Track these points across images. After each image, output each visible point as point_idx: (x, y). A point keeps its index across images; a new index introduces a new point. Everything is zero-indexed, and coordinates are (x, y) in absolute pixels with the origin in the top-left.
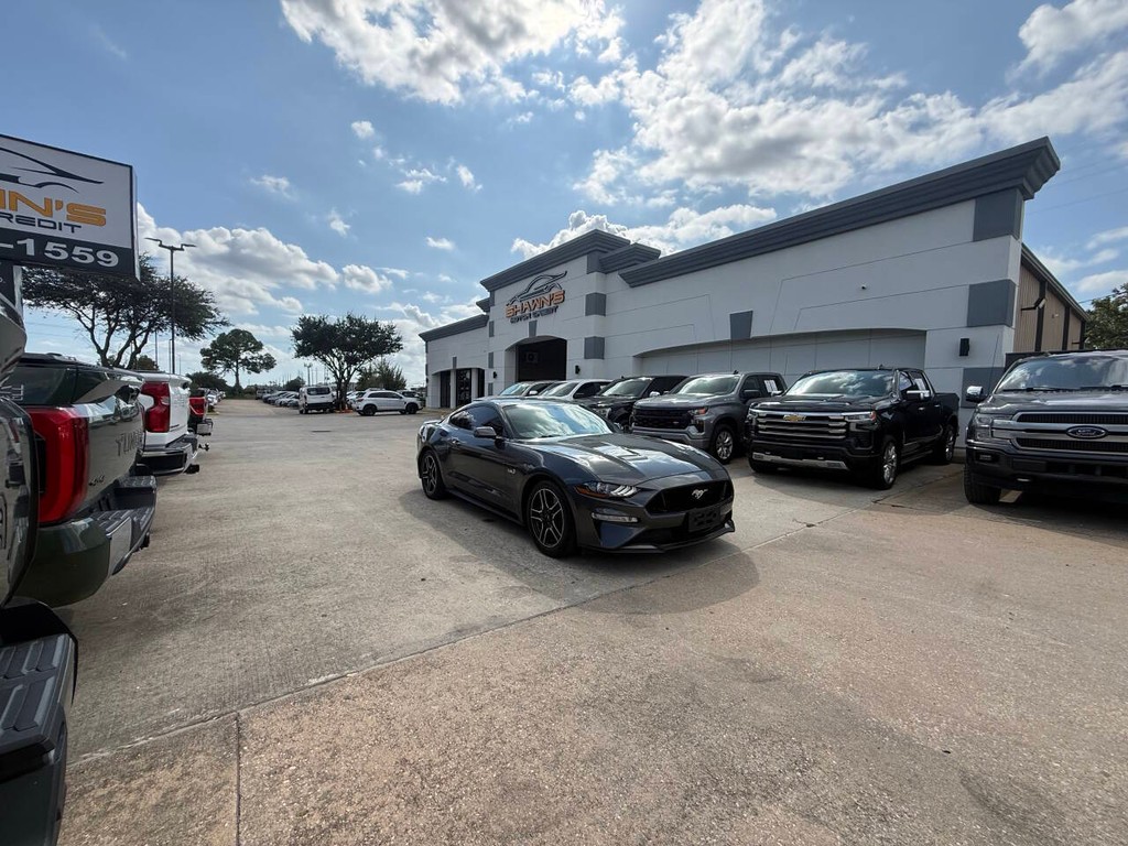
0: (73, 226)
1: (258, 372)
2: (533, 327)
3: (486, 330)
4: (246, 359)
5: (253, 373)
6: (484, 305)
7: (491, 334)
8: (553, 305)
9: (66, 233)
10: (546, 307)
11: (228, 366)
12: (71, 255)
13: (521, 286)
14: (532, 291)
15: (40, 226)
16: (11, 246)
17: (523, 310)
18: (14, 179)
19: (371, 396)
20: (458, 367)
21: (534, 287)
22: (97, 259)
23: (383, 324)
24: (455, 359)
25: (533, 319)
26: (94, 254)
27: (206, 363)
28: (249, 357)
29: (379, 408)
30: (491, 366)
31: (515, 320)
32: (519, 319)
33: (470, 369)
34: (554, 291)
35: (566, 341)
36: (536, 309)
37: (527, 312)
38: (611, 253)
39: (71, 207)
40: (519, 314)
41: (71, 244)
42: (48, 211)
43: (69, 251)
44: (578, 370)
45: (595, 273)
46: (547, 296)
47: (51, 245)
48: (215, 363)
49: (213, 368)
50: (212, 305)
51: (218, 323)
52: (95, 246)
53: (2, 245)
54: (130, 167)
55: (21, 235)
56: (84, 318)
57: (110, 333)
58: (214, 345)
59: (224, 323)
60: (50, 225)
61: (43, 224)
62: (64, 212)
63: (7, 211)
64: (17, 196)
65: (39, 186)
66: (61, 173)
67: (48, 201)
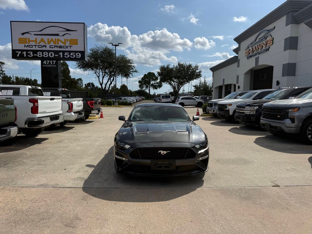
0: (70, 46)
1: (156, 89)
2: (257, 60)
3: (236, 64)
4: (152, 84)
6: (236, 51)
7: (238, 66)
8: (267, 47)
9: (69, 49)
10: (264, 48)
11: (147, 87)
12: (70, 56)
13: (252, 39)
14: (257, 40)
15: (63, 48)
16: (57, 55)
17: (253, 51)
18: (58, 35)
19: (182, 99)
20: (226, 83)
21: (259, 38)
22: (76, 56)
23: (193, 65)
24: (224, 80)
25: (257, 56)
26: (75, 54)
27: (140, 86)
28: (153, 83)
29: (185, 104)
30: (237, 82)
31: (249, 57)
32: (251, 57)
33: (231, 84)
34: (268, 39)
35: (273, 67)
36: (259, 50)
37: (255, 52)
38: (301, 11)
39: (71, 40)
40: (251, 54)
41: (70, 52)
42: (65, 43)
43: (70, 54)
44: (278, 83)
45: (290, 25)
46: (264, 42)
47: (66, 53)
48: (143, 86)
49: (142, 88)
50: (133, 65)
51: (134, 71)
52: (76, 52)
53: (56, 55)
54: (84, 23)
55: (60, 51)
56: (97, 73)
57: (103, 77)
58: (142, 79)
59: (136, 71)
60: (66, 47)
61: (64, 47)
62: (69, 42)
63: (57, 45)
64: (59, 40)
65: (63, 35)
66: (68, 30)
67: (65, 40)
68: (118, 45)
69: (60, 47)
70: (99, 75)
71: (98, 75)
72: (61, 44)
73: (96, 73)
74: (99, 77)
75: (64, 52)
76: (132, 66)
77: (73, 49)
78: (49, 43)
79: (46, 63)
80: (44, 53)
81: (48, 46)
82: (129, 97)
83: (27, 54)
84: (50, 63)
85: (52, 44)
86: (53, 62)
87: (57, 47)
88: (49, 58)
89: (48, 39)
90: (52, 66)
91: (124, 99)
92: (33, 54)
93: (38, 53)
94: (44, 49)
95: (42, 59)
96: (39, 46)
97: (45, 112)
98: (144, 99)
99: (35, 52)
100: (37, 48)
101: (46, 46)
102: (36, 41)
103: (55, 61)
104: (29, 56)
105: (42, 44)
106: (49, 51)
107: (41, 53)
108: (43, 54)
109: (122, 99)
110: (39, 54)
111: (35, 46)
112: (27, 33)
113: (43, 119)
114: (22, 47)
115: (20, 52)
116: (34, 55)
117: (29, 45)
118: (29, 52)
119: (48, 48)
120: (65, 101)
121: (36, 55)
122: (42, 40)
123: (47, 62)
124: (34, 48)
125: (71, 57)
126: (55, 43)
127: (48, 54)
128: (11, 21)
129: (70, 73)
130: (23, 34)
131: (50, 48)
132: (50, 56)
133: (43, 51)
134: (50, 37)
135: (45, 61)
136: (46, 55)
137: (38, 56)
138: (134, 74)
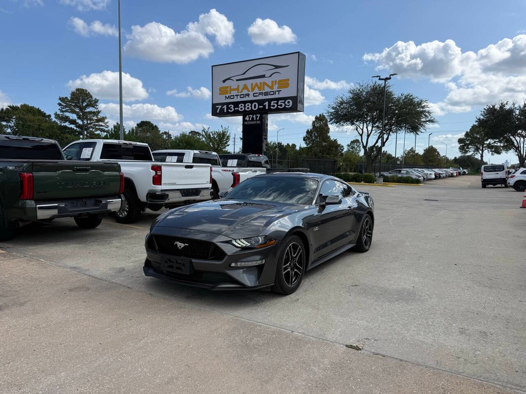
0: (279, 91)
1: (499, 153)
4: (489, 144)
5: (495, 154)
9: (277, 96)
11: (477, 149)
12: (278, 105)
15: (270, 95)
16: (262, 107)
18: (263, 76)
22: (285, 105)
26: (284, 103)
27: (461, 149)
39: (280, 81)
41: (278, 99)
42: (272, 87)
43: (277, 103)
47: (272, 102)
48: (468, 148)
49: (466, 152)
50: (427, 109)
51: (427, 121)
52: (285, 99)
53: (260, 107)
54: (298, 52)
55: (265, 101)
56: (359, 129)
57: (368, 136)
58: (467, 135)
59: (432, 121)
60: (273, 93)
61: (271, 93)
62: (277, 85)
63: (262, 91)
64: (265, 84)
65: (270, 76)
66: (277, 67)
67: (272, 82)
68: (390, 78)
69: (266, 94)
70: (363, 131)
71: (361, 132)
72: (267, 89)
73: (357, 130)
74: (361, 135)
75: (270, 101)
76: (425, 111)
77: (281, 95)
78: (253, 89)
79: (248, 119)
80: (246, 105)
81: (251, 94)
82: (419, 170)
83: (228, 108)
84: (253, 118)
85: (256, 90)
86: (257, 117)
87: (261, 94)
88: (252, 112)
89: (252, 84)
90: (255, 122)
91: (405, 172)
92: (234, 108)
93: (240, 106)
94: (247, 99)
95: (244, 114)
96: (241, 96)
97: (175, 184)
98: (467, 173)
99: (236, 104)
100: (239, 99)
101: (248, 95)
102: (237, 89)
103: (259, 115)
104: (229, 111)
105: (245, 92)
106: (251, 102)
107: (243, 105)
108: (245, 107)
109: (402, 172)
110: (241, 108)
111: (237, 95)
112: (229, 79)
113: (167, 193)
114: (221, 99)
115: (220, 107)
116: (236, 109)
117: (230, 95)
118: (229, 106)
119: (251, 98)
120: (230, 171)
121: (237, 109)
122: (245, 87)
123: (249, 117)
124: (235, 100)
125: (279, 107)
126: (259, 89)
127: (251, 106)
128: (212, 66)
129: (329, 132)
130: (224, 81)
131: (254, 96)
132: (253, 108)
133: (245, 102)
134: (254, 81)
135: (248, 116)
136: (248, 107)
137: (240, 110)
138: (429, 126)
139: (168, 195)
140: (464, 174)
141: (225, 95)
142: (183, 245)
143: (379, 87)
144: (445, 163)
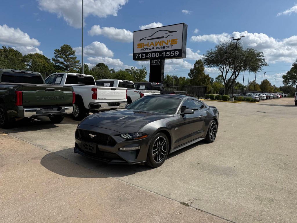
0: (171, 46)
9: (170, 49)
12: (170, 54)
15: (166, 48)
16: (161, 55)
18: (163, 37)
22: (175, 54)
26: (174, 53)
27: (284, 82)
39: (172, 40)
41: (170, 51)
42: (167, 44)
43: (170, 53)
47: (167, 52)
48: (288, 81)
49: (287, 84)
50: (263, 57)
51: (263, 65)
52: (175, 50)
53: (160, 55)
54: (183, 23)
55: (163, 51)
56: (221, 69)
57: (227, 73)
59: (265, 65)
60: (168, 47)
61: (167, 47)
62: (170, 43)
63: (162, 46)
64: (163, 42)
65: (167, 37)
66: (171, 32)
67: (168, 41)
68: (240, 39)
69: (164, 47)
71: (222, 71)
72: (164, 45)
75: (166, 51)
77: (173, 48)
78: (156, 45)
79: (153, 62)
80: (152, 54)
81: (155, 48)
83: (142, 56)
84: (156, 62)
85: (158, 46)
86: (158, 61)
87: (161, 47)
88: (155, 58)
89: (156, 42)
90: (157, 64)
91: (248, 95)
92: (145, 56)
93: (149, 54)
94: (153, 50)
95: (151, 59)
96: (150, 49)
98: (287, 96)
99: (147, 54)
100: (149, 51)
101: (154, 48)
102: (148, 45)
103: (159, 60)
104: (143, 57)
105: (152, 46)
106: (155, 52)
107: (151, 54)
108: (151, 55)
109: (246, 95)
110: (149, 55)
111: (147, 48)
112: (143, 39)
114: (138, 51)
115: (138, 55)
116: (146, 56)
117: (143, 48)
119: (155, 50)
120: (138, 92)
121: (147, 56)
122: (152, 44)
123: (154, 61)
124: (146, 51)
125: (171, 55)
126: (160, 44)
127: (155, 55)
128: (134, 32)
129: (204, 70)
130: (140, 40)
131: (157, 49)
132: (156, 56)
133: (151, 53)
134: (157, 40)
135: (153, 61)
137: (149, 57)
139: (100, 105)
140: (285, 96)
141: (141, 48)
142: (93, 136)
143: (234, 44)
144: (275, 90)
